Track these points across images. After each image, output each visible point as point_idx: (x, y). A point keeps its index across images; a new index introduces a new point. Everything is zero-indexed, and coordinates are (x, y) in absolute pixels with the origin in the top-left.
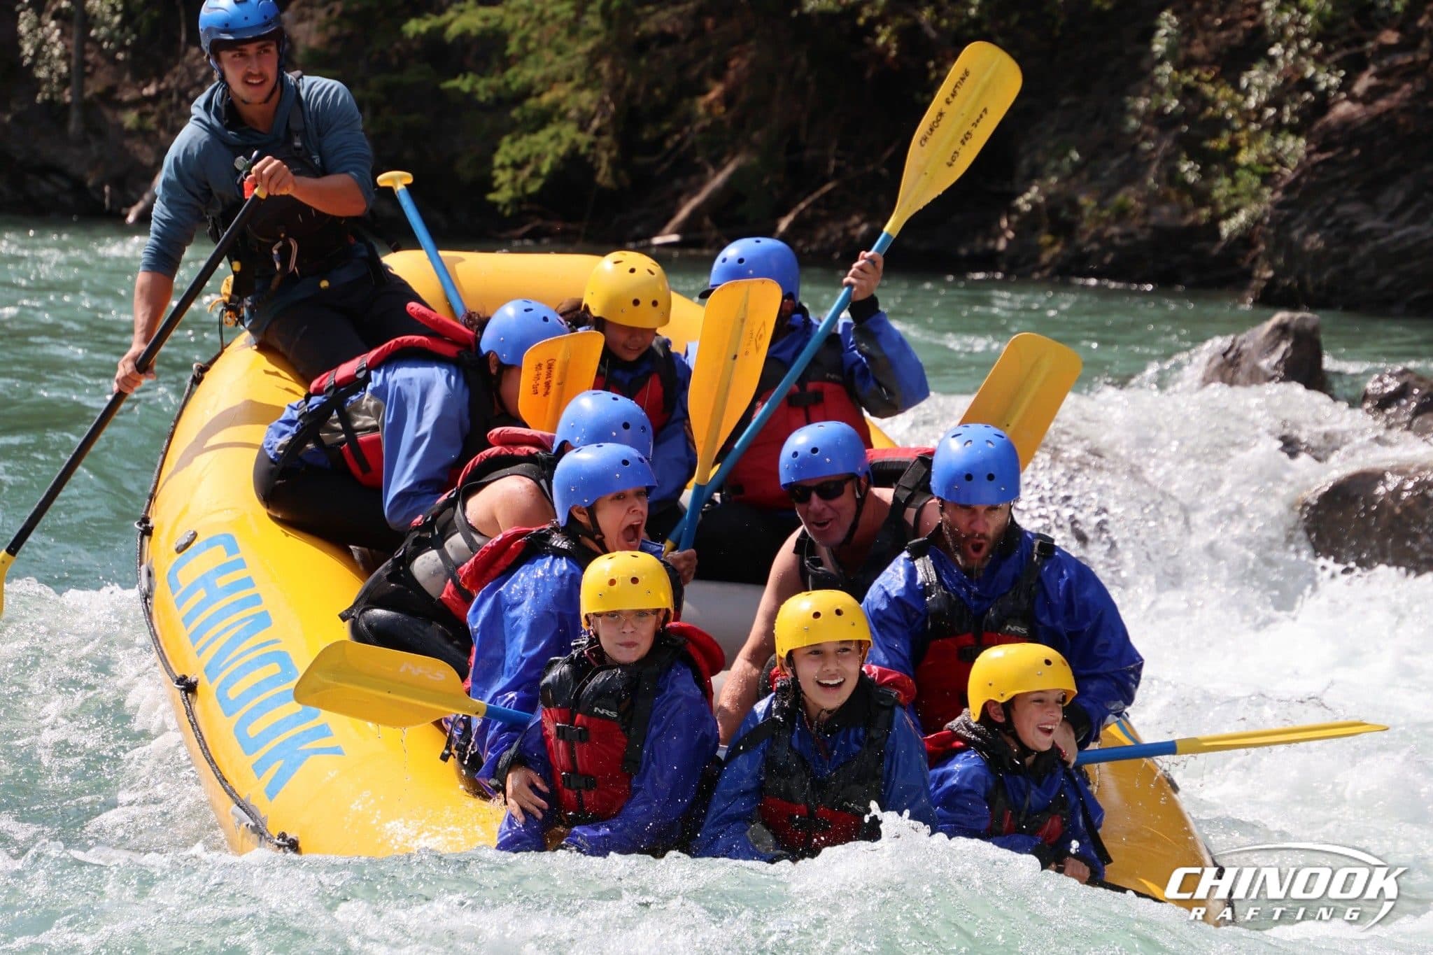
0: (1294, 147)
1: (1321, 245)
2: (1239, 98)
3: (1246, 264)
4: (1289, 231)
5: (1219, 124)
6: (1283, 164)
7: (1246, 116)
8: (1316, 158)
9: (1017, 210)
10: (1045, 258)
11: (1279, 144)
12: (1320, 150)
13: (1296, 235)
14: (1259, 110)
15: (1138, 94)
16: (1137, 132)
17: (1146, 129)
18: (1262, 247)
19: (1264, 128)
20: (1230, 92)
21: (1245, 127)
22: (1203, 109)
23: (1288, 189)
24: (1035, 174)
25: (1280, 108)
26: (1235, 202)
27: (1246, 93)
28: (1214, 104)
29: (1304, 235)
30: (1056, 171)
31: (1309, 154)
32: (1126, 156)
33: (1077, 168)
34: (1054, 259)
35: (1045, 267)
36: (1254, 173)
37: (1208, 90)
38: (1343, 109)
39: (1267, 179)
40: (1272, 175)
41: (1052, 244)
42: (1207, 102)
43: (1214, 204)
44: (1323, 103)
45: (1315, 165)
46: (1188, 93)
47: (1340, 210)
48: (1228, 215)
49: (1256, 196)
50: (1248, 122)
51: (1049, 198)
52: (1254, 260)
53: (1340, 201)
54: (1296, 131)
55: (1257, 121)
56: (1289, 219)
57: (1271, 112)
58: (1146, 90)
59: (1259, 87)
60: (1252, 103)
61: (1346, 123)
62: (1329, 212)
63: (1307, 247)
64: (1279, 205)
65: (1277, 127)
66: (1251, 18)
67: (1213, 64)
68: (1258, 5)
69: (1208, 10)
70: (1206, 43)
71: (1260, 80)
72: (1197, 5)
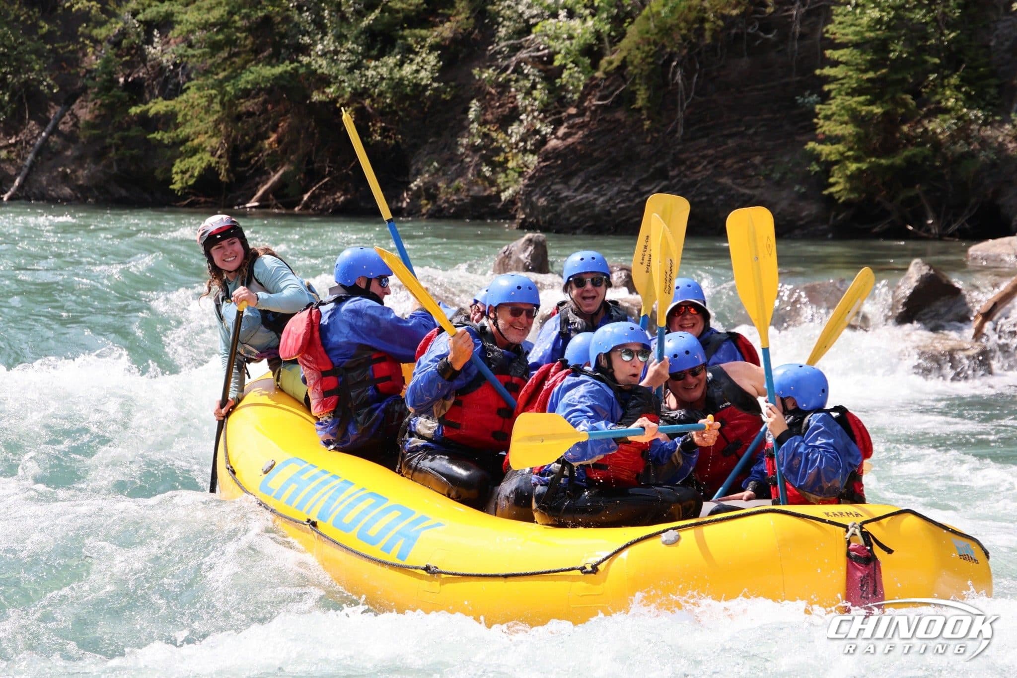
0: (532, 160)
1: (545, 203)
2: (508, 138)
3: (513, 212)
4: (531, 197)
5: (499, 150)
6: (528, 168)
7: (511, 146)
8: (542, 164)
9: (411, 189)
10: (424, 211)
11: (526, 158)
12: (544, 161)
13: (534, 199)
14: (517, 144)
15: (463, 137)
16: (463, 154)
17: (467, 152)
18: (520, 205)
19: (519, 151)
20: (504, 136)
21: (511, 151)
22: (492, 143)
23: (531, 178)
24: (419, 173)
25: (526, 142)
26: (507, 185)
27: (511, 136)
28: (497, 141)
29: (538, 199)
30: (427, 171)
31: (539, 163)
32: (459, 164)
33: (437, 170)
34: (428, 211)
35: (423, 215)
36: (515, 171)
37: (494, 135)
38: (553, 143)
39: (521, 174)
40: (523, 172)
41: (427, 205)
42: (493, 140)
43: (498, 186)
44: (544, 141)
45: (542, 168)
46: (485, 136)
47: (553, 187)
48: (504, 191)
49: (516, 181)
50: (512, 148)
51: (425, 183)
52: (516, 210)
53: (553, 184)
54: (533, 152)
55: (516, 148)
56: (531, 192)
57: (522, 144)
58: (466, 135)
59: (516, 133)
60: (513, 140)
61: (555, 149)
62: (549, 188)
63: (539, 204)
64: (527, 186)
65: (525, 151)
66: (512, 103)
67: (496, 123)
68: (515, 97)
69: (492, 99)
70: (492, 114)
71: (516, 130)
72: (488, 97)
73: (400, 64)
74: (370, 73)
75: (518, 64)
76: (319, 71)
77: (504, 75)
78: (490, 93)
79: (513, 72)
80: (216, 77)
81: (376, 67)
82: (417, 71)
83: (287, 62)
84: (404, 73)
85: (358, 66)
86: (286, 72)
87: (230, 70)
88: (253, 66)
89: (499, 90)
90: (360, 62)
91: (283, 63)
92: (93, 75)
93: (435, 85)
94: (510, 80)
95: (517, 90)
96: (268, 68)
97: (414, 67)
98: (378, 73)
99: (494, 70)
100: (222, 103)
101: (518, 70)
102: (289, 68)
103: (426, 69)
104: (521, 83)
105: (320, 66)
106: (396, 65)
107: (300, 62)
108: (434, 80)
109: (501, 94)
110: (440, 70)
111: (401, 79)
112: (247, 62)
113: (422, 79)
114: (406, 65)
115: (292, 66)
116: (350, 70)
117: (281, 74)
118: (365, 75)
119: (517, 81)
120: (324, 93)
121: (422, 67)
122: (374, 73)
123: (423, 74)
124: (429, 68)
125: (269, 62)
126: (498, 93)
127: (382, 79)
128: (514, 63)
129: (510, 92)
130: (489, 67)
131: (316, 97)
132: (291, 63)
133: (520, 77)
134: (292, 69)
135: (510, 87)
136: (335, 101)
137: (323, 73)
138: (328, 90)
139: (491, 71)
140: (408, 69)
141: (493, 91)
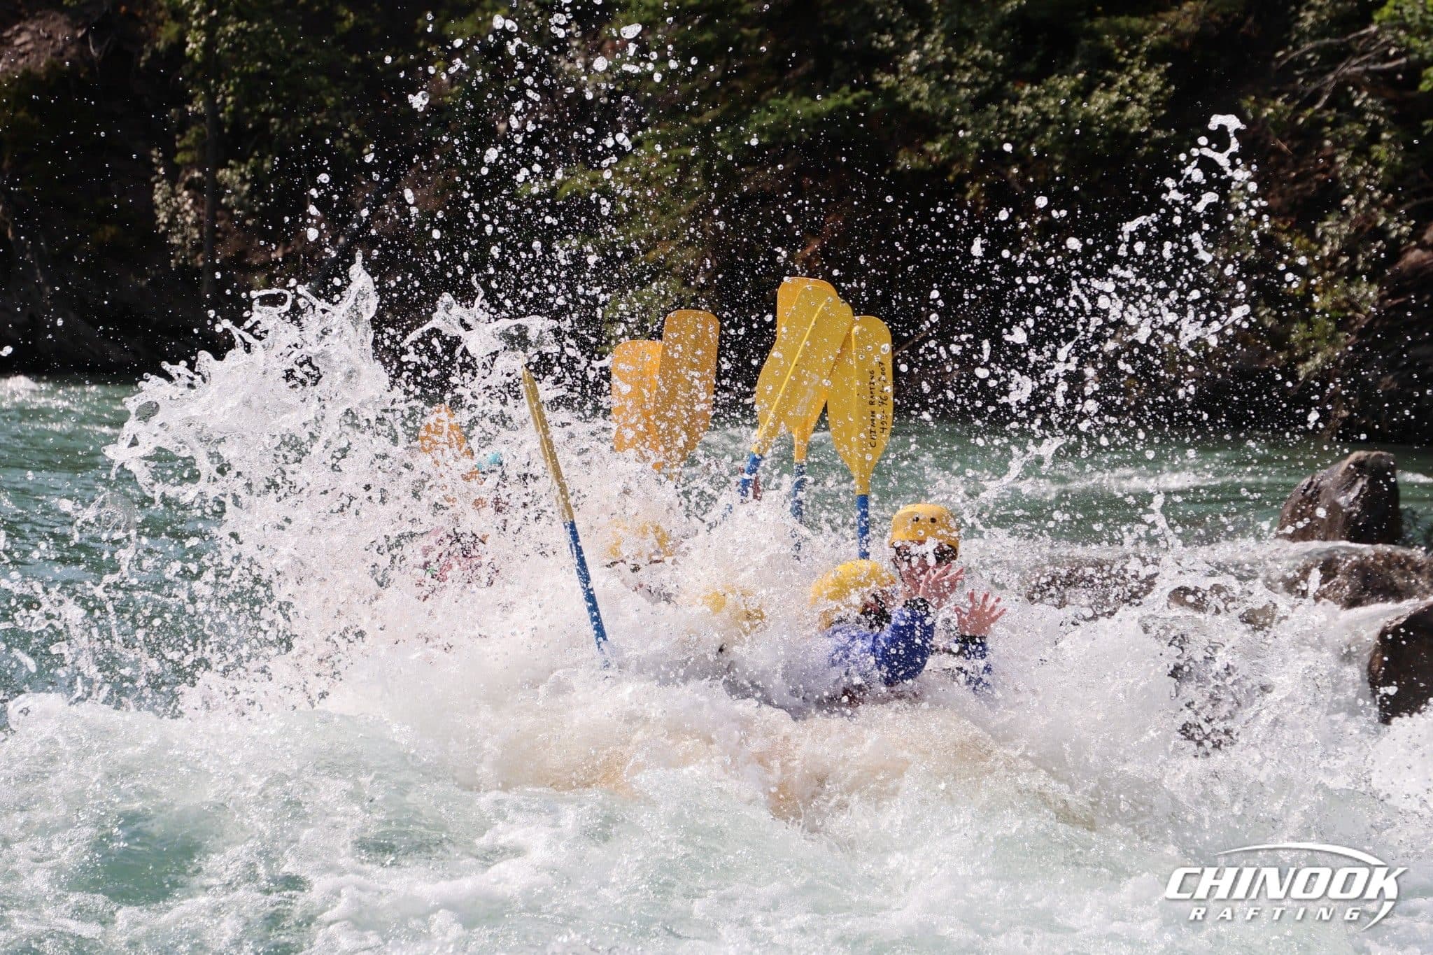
0: (1368, 293)
1: (1395, 386)
2: (1315, 247)
6: (1357, 310)
7: (1320, 264)
8: (1389, 303)
11: (1353, 290)
12: (1392, 295)
14: (1334, 257)
19: (1339, 274)
20: (1306, 241)
21: (1320, 274)
23: (1363, 333)
25: (1353, 256)
26: (1311, 346)
27: (1321, 243)
28: (1291, 253)
29: (1379, 377)
31: (1382, 299)
36: (1330, 318)
37: (1285, 239)
38: (1414, 256)
40: (1346, 319)
42: (1282, 251)
43: (1291, 348)
44: (1394, 252)
45: (1387, 310)
46: (1265, 242)
47: (1413, 352)
48: (1305, 359)
49: (1332, 340)
50: (1322, 268)
52: (1331, 401)
54: (1369, 277)
55: (1331, 269)
56: (1363, 361)
57: (1345, 260)
59: (1333, 237)
60: (1326, 250)
61: (1417, 270)
62: (1403, 354)
63: (1382, 388)
64: (1354, 348)
65: (1351, 274)
66: (1324, 171)
67: (1289, 214)
68: (1331, 159)
69: (1282, 164)
70: (1282, 194)
71: (1333, 230)
72: (1272, 159)
73: (1084, 92)
74: (1021, 109)
75: (1340, 90)
76: (914, 105)
77: (1309, 112)
78: (1277, 151)
79: (1328, 106)
80: (696, 121)
81: (1034, 97)
82: (1121, 106)
83: (846, 89)
84: (1093, 108)
85: (994, 94)
86: (842, 108)
87: (726, 106)
88: (775, 96)
89: (1296, 145)
90: (999, 86)
91: (836, 90)
92: (444, 117)
93: (1159, 134)
94: (1323, 123)
95: (1336, 144)
96: (806, 100)
97: (1114, 97)
98: (1037, 109)
99: (1286, 101)
100: (707, 174)
101: (1339, 99)
102: (849, 101)
103: (1139, 102)
104: (1347, 129)
105: (916, 96)
106: (1075, 92)
107: (874, 86)
108: (1157, 123)
109: (1300, 153)
110: (1171, 103)
111: (1088, 122)
112: (762, 88)
113: (1130, 122)
114: (1097, 92)
115: (856, 95)
116: (978, 104)
117: (830, 113)
118: (1009, 115)
119: (1336, 124)
120: (923, 151)
121: (1132, 96)
122: (1029, 110)
123: (1133, 111)
124: (1146, 98)
125: (806, 90)
126: (1295, 151)
127: (1046, 122)
128: (1330, 88)
129: (1321, 148)
130: (1274, 96)
131: (905, 162)
132: (854, 89)
133: (1344, 115)
134: (855, 102)
135: (1323, 137)
136: (944, 168)
137: (920, 110)
138: (930, 147)
139: (1279, 102)
140: (1100, 102)
141: (1284, 147)
